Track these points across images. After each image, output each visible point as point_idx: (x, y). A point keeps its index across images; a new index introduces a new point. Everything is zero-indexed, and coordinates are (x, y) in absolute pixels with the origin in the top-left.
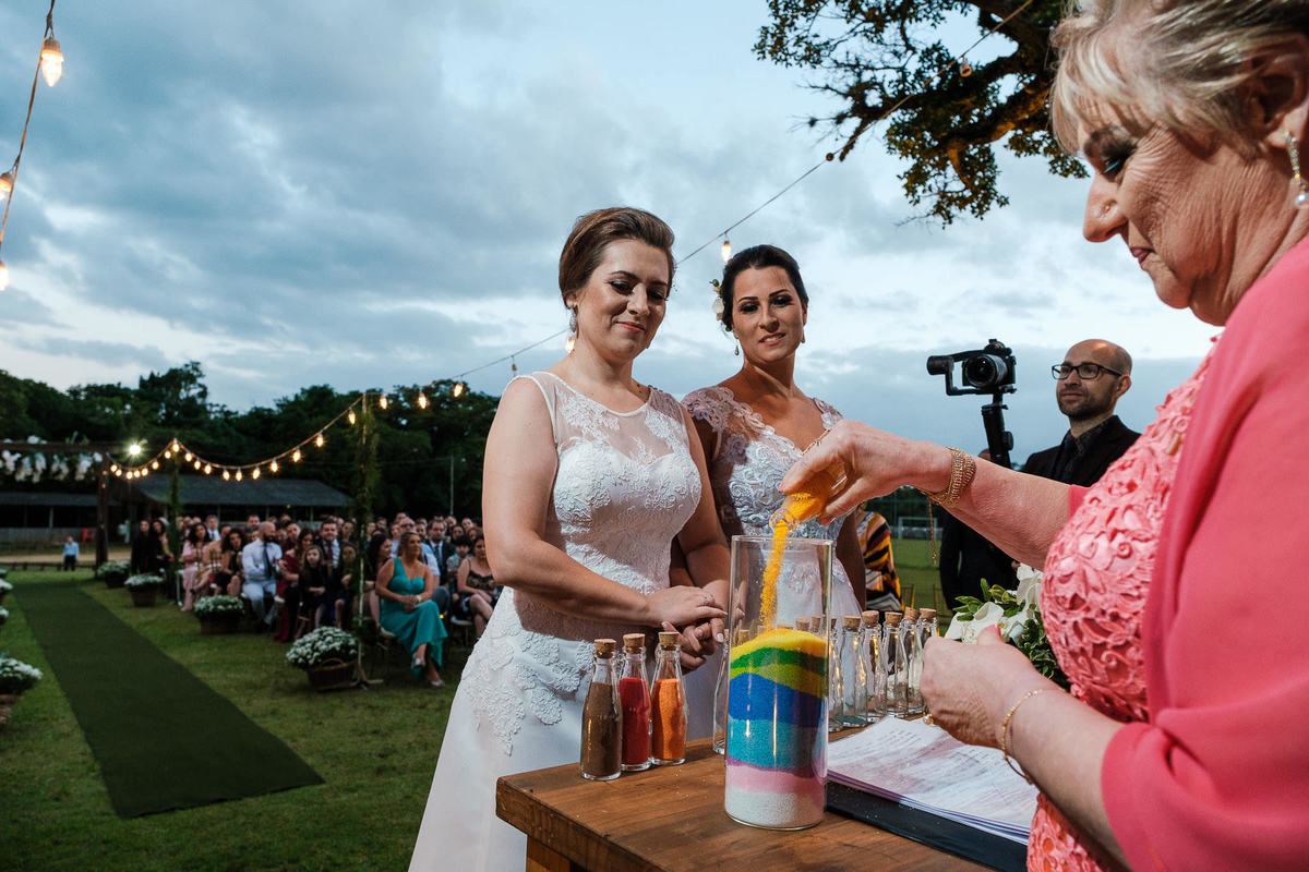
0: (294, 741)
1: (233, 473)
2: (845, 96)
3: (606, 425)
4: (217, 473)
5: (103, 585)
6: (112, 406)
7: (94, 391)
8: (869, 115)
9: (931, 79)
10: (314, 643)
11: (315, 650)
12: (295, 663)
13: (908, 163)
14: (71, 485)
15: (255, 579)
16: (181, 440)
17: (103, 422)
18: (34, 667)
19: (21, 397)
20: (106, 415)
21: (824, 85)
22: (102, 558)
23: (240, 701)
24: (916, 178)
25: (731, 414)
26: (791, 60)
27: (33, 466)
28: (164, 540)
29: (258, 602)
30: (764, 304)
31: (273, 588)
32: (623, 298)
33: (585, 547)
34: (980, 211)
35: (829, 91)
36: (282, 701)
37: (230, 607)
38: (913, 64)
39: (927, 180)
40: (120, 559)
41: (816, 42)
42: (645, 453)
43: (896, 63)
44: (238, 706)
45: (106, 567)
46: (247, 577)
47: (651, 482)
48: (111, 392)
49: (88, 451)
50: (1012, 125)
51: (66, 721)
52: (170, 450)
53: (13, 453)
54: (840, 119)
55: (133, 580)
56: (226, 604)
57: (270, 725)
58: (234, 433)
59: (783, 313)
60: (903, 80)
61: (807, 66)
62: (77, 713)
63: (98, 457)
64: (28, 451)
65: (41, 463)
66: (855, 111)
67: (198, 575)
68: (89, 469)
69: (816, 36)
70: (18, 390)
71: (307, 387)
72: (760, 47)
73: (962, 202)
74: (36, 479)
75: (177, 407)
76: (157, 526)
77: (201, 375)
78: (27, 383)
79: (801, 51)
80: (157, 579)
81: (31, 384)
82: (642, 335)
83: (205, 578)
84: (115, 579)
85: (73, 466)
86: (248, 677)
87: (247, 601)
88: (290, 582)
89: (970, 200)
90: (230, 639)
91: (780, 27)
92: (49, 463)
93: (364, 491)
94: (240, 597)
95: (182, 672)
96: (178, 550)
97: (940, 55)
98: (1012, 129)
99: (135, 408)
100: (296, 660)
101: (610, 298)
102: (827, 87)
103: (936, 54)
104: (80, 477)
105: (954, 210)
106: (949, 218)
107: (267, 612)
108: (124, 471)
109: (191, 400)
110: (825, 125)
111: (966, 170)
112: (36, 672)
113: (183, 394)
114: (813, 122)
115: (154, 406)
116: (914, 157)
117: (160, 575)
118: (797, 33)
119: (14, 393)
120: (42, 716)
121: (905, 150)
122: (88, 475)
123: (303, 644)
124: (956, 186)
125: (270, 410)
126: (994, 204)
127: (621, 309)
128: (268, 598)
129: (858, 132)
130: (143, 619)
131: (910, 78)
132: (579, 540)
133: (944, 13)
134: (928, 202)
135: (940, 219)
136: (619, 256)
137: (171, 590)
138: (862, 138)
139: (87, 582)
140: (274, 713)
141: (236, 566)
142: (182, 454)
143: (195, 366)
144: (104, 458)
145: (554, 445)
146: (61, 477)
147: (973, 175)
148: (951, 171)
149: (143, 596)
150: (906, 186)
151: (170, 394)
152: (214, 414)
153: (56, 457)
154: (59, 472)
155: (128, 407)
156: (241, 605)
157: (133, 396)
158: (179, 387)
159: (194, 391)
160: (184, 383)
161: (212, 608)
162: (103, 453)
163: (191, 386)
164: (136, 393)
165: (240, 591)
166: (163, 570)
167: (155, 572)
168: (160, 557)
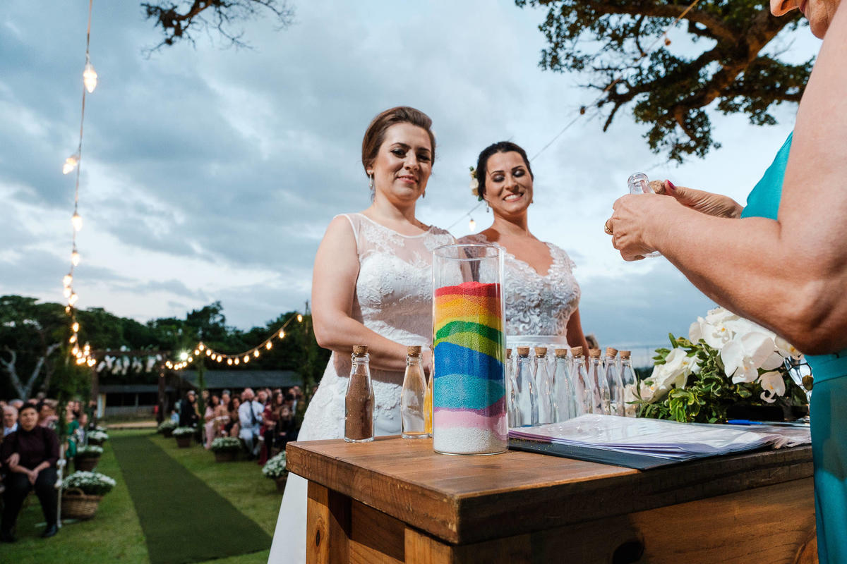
0: (264, 522)
1: (233, 360)
2: (604, 90)
3: (395, 242)
4: (225, 360)
5: (162, 436)
6: (172, 331)
7: (161, 322)
8: (620, 100)
9: (659, 72)
10: (279, 462)
11: (279, 466)
12: (268, 476)
13: (649, 126)
14: (144, 378)
15: (247, 427)
17: (166, 340)
18: (112, 478)
19: (120, 328)
20: (168, 337)
21: (587, 84)
22: (161, 422)
23: (233, 500)
24: (655, 137)
26: (564, 69)
27: (122, 365)
28: (196, 406)
29: (249, 441)
30: (508, 175)
31: (257, 432)
32: (401, 160)
33: (379, 323)
34: (702, 153)
35: (591, 88)
36: (260, 499)
37: (232, 444)
38: (646, 63)
39: (663, 136)
40: (174, 419)
41: (579, 56)
42: (420, 261)
43: (636, 64)
44: (233, 503)
45: (163, 426)
46: (242, 425)
47: (424, 280)
48: (170, 323)
49: (154, 354)
50: (718, 93)
51: (130, 513)
52: (198, 351)
53: (111, 357)
54: (600, 104)
55: (178, 431)
56: (230, 442)
57: (251, 514)
58: (241, 343)
59: (521, 180)
60: (640, 74)
61: (575, 71)
62: (136, 507)
63: (159, 358)
64: (119, 356)
65: (127, 363)
66: (610, 98)
68: (154, 365)
69: (579, 52)
70: (119, 323)
71: (284, 313)
72: (543, 63)
73: (689, 149)
74: (124, 372)
75: (208, 330)
77: (221, 309)
78: (124, 320)
79: (570, 62)
80: (191, 430)
81: (126, 321)
82: (415, 185)
83: (219, 428)
84: (167, 432)
85: (144, 363)
86: (241, 486)
87: (242, 441)
88: (268, 426)
89: (694, 149)
90: (233, 464)
91: (554, 49)
92: (131, 362)
93: (308, 363)
94: (239, 438)
95: (202, 484)
96: (203, 411)
97: (664, 56)
98: (719, 96)
99: (185, 331)
100: (268, 473)
101: (393, 161)
102: (590, 85)
103: (661, 56)
104: (149, 370)
105: (683, 154)
106: (680, 159)
107: (255, 446)
108: (173, 365)
109: (216, 324)
110: (591, 110)
111: (689, 129)
112: (112, 482)
113: (211, 321)
114: (583, 110)
115: (195, 328)
116: (652, 122)
117: (193, 427)
118: (566, 51)
119: (116, 326)
121: (646, 118)
122: (153, 369)
123: (272, 463)
124: (685, 139)
125: (262, 329)
126: (711, 148)
127: (399, 167)
128: (255, 439)
129: (614, 111)
130: (182, 455)
131: (645, 72)
132: (375, 318)
133: (664, 28)
134: (665, 151)
135: (674, 162)
136: (397, 134)
137: (199, 437)
138: (617, 115)
139: (152, 435)
140: (254, 507)
141: (236, 418)
142: (205, 351)
143: (218, 304)
144: (163, 358)
145: (357, 256)
146: (138, 371)
147: (695, 130)
148: (679, 129)
149: (184, 441)
150: (650, 142)
151: (204, 321)
152: (230, 333)
153: (135, 359)
154: (137, 368)
155: (180, 331)
156: (239, 443)
157: (183, 324)
158: (209, 317)
159: (218, 319)
160: (211, 315)
161: (221, 445)
162: (162, 355)
163: (216, 316)
164: (185, 322)
165: (239, 434)
166: (195, 425)
167: (191, 426)
168: (194, 417)
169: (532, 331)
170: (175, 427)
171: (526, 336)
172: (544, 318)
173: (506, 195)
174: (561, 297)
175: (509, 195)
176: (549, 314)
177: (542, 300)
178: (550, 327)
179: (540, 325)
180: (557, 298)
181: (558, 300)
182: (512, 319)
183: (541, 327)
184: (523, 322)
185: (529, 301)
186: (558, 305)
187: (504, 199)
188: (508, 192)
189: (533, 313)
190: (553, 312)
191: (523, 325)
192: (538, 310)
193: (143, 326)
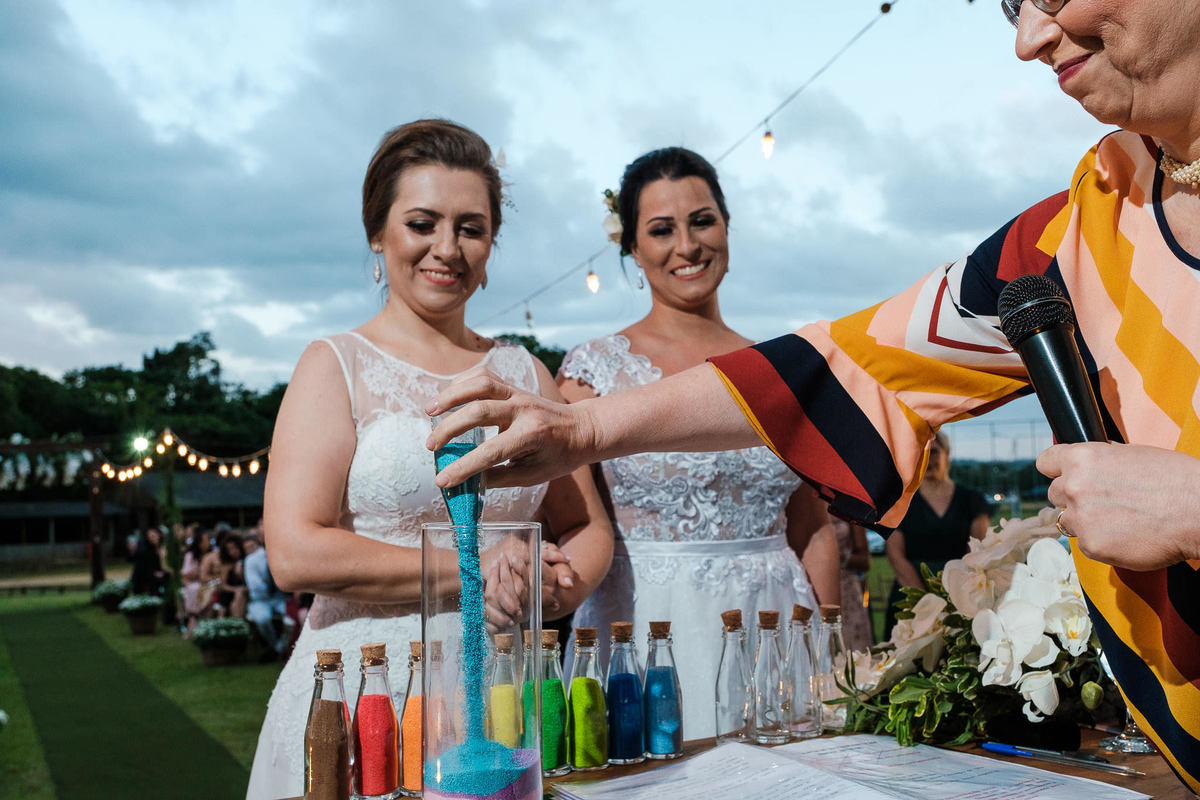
1: (230, 467)
3: (421, 391)
4: (213, 467)
5: (100, 610)
6: (114, 392)
7: (91, 375)
14: (59, 491)
15: (261, 598)
16: (175, 432)
17: (104, 412)
19: (10, 389)
20: (108, 404)
22: (98, 578)
25: (620, 370)
27: (16, 471)
28: (163, 552)
29: (265, 626)
30: (682, 227)
31: (282, 607)
32: (426, 239)
37: (233, 632)
40: (118, 578)
45: (102, 588)
46: (251, 593)
48: (111, 377)
49: (76, 448)
51: (38, 772)
52: (163, 443)
55: (131, 603)
56: (228, 628)
59: (706, 235)
63: (88, 456)
64: (10, 453)
65: (24, 467)
67: (200, 596)
68: (79, 471)
74: (20, 486)
75: (187, 389)
76: (153, 535)
77: (213, 348)
80: (155, 600)
81: (22, 374)
83: (207, 596)
84: (110, 603)
85: (60, 468)
87: (253, 625)
90: (236, 671)
92: (34, 465)
94: (246, 620)
95: (176, 712)
99: (139, 394)
101: (411, 241)
104: (69, 480)
107: (278, 638)
108: (117, 472)
109: (203, 379)
113: (193, 373)
115: (160, 387)
117: (159, 595)
120: (12, 766)
122: (78, 478)
127: (422, 253)
128: (278, 620)
130: (140, 649)
137: (170, 614)
141: (237, 580)
142: (175, 446)
143: (206, 337)
144: (95, 456)
145: (351, 421)
146: (48, 483)
149: (142, 622)
151: (178, 373)
152: (230, 395)
153: (41, 459)
154: (45, 476)
155: (132, 393)
156: (246, 629)
157: (136, 380)
158: (187, 365)
159: (206, 367)
160: (192, 359)
161: (212, 633)
162: (92, 450)
163: (202, 362)
164: (140, 375)
165: (245, 612)
166: (162, 590)
167: (154, 593)
168: (159, 575)
169: (702, 533)
170: (125, 594)
171: (691, 542)
172: (725, 507)
173: (676, 265)
174: (761, 466)
175: (683, 267)
176: (737, 498)
177: (720, 475)
178: (739, 523)
179: (719, 520)
180: (753, 468)
181: (756, 472)
182: (664, 511)
183: (721, 524)
184: (684, 517)
185: (694, 476)
186: (755, 480)
187: (672, 272)
188: (683, 262)
189: (702, 498)
190: (747, 494)
191: (685, 521)
192: (712, 494)
193: (56, 383)
